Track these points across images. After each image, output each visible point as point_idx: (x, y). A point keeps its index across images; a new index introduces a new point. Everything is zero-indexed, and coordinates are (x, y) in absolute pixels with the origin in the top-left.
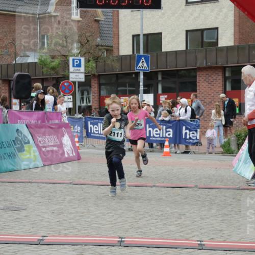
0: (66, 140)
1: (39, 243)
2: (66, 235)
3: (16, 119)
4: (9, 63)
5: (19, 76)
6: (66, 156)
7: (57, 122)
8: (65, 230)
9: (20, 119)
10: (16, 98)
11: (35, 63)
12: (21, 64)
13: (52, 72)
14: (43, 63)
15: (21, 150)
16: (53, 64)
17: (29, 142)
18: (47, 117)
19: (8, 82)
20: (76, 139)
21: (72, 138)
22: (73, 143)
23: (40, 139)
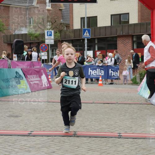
0: (44, 77)
1: (29, 135)
2: (44, 131)
3: (15, 65)
4: (11, 34)
5: (17, 41)
7: (38, 67)
8: (43, 128)
9: (18, 65)
11: (26, 34)
12: (18, 35)
13: (36, 39)
14: (30, 34)
15: (19, 83)
16: (36, 34)
17: (23, 79)
18: (33, 65)
19: (10, 44)
20: (50, 77)
21: (47, 76)
22: (48, 79)
23: (29, 77)
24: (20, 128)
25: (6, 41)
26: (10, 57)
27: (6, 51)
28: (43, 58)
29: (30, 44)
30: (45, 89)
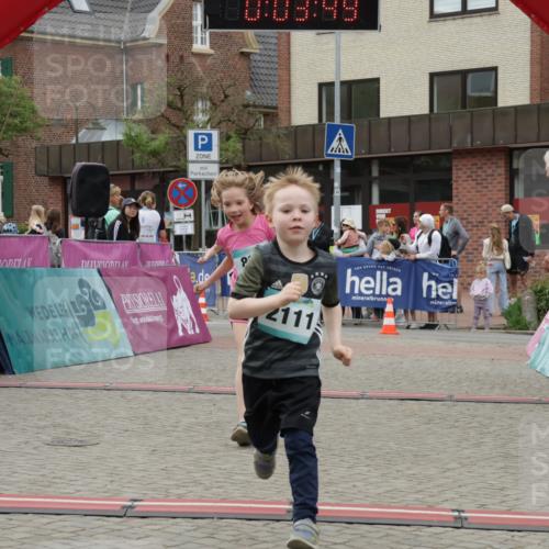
0: (181, 301)
1: (124, 513)
2: (180, 498)
3: (76, 258)
4: (63, 141)
5: (84, 169)
6: (181, 333)
7: (161, 263)
8: (178, 486)
9: (86, 257)
10: (76, 214)
11: (118, 142)
12: (89, 145)
13: (153, 161)
14: (133, 142)
16: (155, 144)
18: (142, 254)
19: (60, 181)
20: (202, 300)
21: (193, 297)
22: (196, 307)
23: (126, 299)
24: (93, 490)
25: (43, 168)
26: (57, 225)
27: (45, 204)
28: (179, 230)
29: (133, 177)
30: (186, 343)
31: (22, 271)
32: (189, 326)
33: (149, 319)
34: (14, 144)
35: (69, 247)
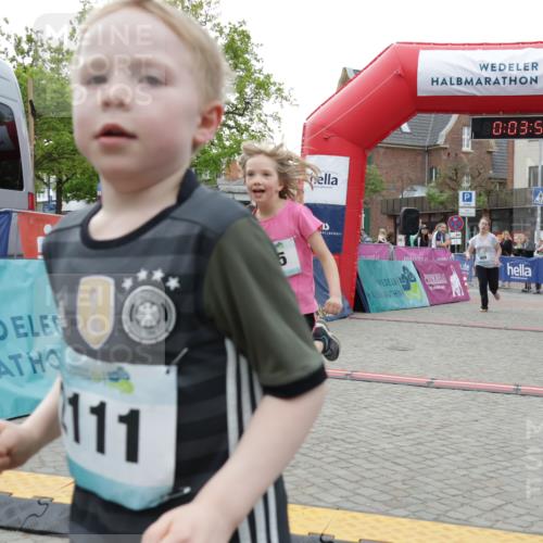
0: (454, 279)
1: (428, 385)
2: (456, 379)
3: (401, 255)
4: (394, 197)
5: (406, 211)
6: (454, 295)
7: (445, 259)
8: (456, 373)
9: (406, 255)
10: (402, 233)
11: (422, 198)
12: (408, 199)
13: (441, 207)
14: (430, 197)
15: (407, 288)
16: (442, 198)
17: (415, 280)
18: (433, 254)
19: (393, 217)
20: (465, 279)
21: (461, 277)
22: (462, 282)
23: (426, 276)
24: (409, 372)
25: (385, 210)
26: (392, 239)
27: (385, 228)
28: (454, 242)
29: (430, 215)
30: (457, 300)
31: (375, 261)
32: (458, 292)
33: (438, 287)
34: (371, 199)
35: (399, 251)
